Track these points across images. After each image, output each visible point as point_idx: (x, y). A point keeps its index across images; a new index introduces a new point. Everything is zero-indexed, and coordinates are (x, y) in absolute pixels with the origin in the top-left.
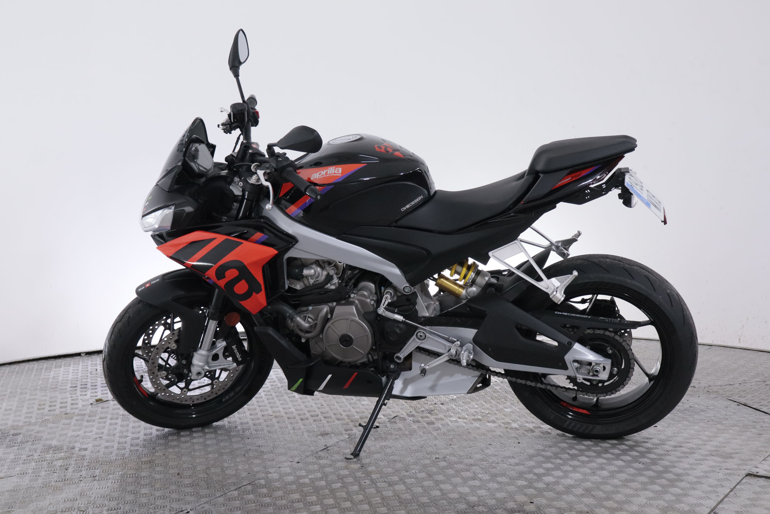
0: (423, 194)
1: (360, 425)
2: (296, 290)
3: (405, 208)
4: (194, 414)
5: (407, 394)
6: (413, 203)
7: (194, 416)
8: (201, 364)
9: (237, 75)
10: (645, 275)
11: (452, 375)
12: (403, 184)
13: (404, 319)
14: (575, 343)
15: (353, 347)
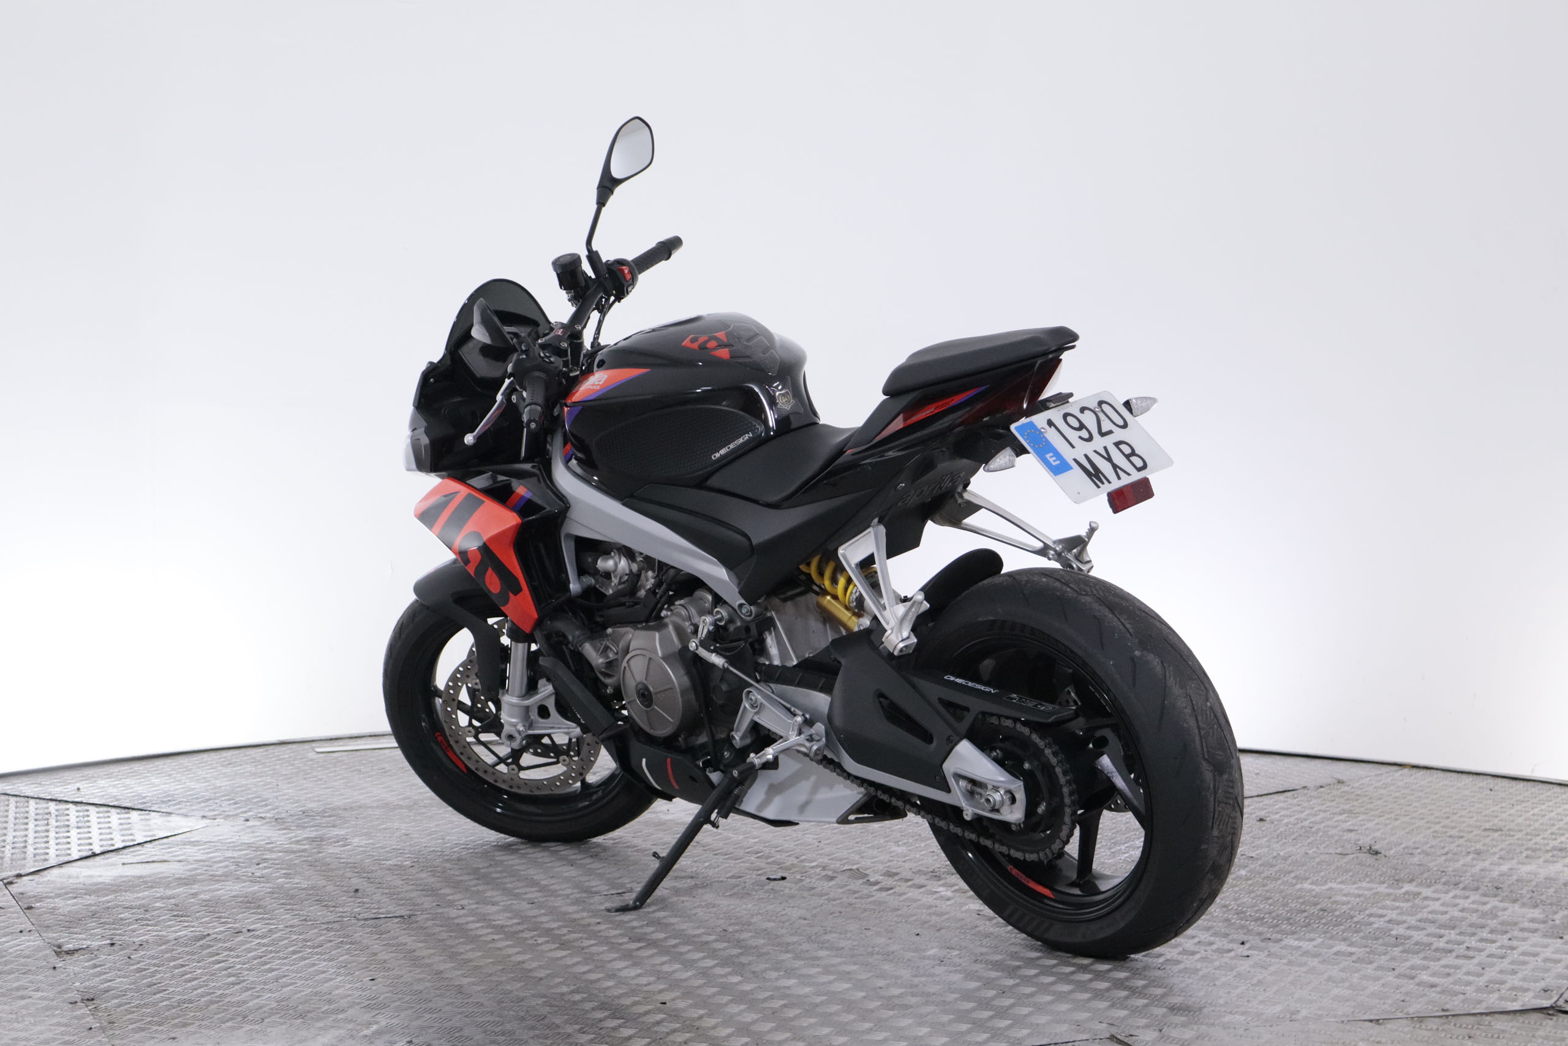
0: (752, 429)
1: (655, 855)
2: (604, 595)
3: (717, 455)
4: (499, 807)
5: (769, 813)
6: (732, 446)
7: (498, 810)
8: (514, 720)
9: (601, 203)
10: (1095, 617)
11: (831, 787)
12: (713, 409)
13: (726, 665)
14: (961, 739)
15: (653, 709)
